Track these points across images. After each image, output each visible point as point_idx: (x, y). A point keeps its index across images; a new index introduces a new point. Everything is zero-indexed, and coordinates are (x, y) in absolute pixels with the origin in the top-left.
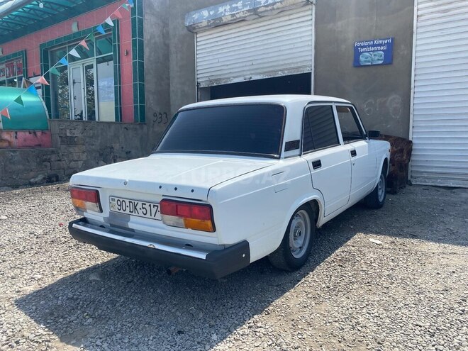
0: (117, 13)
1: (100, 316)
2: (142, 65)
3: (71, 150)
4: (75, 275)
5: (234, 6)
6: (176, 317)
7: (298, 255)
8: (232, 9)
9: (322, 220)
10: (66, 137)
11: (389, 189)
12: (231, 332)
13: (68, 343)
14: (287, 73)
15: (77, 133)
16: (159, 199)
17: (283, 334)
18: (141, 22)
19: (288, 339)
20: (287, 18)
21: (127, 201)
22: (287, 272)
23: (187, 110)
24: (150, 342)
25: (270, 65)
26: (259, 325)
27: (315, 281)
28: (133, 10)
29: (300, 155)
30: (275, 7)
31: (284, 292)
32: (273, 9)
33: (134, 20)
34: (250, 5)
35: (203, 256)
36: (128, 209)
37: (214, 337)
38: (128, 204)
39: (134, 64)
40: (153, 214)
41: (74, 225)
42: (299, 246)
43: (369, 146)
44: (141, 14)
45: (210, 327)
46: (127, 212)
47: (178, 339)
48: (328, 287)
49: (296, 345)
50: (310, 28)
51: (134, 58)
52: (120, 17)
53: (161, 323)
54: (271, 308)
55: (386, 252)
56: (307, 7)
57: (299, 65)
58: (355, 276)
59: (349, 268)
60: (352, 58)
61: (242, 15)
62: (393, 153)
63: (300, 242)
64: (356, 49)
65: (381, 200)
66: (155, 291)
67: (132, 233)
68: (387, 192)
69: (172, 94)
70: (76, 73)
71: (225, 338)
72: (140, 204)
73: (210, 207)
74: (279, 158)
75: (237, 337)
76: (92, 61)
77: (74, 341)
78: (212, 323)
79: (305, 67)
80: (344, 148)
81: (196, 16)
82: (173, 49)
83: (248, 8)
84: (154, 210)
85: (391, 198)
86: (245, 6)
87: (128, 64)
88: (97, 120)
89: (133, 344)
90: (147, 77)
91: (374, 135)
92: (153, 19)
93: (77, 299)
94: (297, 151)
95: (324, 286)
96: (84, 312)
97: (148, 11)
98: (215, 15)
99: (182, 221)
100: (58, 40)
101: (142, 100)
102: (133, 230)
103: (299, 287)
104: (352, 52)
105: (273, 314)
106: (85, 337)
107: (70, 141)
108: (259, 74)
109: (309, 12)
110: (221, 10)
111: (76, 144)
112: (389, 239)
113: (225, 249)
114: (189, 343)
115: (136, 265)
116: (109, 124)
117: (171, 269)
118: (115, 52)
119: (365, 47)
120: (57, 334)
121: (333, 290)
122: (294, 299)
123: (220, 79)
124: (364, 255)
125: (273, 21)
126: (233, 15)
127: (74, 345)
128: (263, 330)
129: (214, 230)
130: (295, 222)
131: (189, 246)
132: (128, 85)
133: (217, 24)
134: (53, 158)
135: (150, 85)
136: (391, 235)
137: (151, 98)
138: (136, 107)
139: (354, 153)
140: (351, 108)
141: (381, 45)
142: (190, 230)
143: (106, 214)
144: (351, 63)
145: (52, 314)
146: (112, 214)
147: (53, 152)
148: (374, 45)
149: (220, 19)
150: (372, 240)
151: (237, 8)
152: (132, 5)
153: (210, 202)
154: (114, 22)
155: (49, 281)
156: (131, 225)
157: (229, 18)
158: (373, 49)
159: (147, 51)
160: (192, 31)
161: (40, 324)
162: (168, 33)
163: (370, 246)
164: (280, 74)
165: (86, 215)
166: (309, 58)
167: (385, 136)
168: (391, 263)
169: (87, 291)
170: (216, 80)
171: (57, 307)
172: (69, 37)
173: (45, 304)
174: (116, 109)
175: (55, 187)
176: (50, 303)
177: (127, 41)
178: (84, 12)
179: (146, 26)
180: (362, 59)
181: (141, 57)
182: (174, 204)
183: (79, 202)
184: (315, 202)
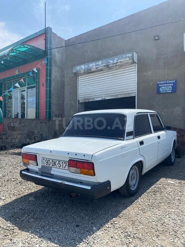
0: (39, 66)
1: (37, 218)
2: (50, 91)
3: (13, 133)
4: (22, 197)
5: (97, 63)
6: (74, 219)
7: (133, 189)
8: (96, 65)
9: (145, 171)
10: (11, 127)
11: (177, 155)
12: (102, 226)
13: (23, 231)
14: (123, 96)
15: (16, 125)
16: (68, 160)
17: (128, 227)
18: (50, 70)
19: (131, 230)
20: (123, 70)
21: (51, 160)
22: (128, 197)
23: (78, 115)
24: (63, 231)
25: (114, 92)
26: (116, 223)
27: (142, 202)
28: (47, 64)
29: (133, 139)
30: (117, 64)
31: (127, 207)
32: (117, 65)
33: (47, 69)
34: (105, 63)
35: (89, 188)
36: (51, 164)
37: (94, 228)
38: (51, 162)
39: (46, 90)
40: (64, 167)
41: (23, 172)
42: (134, 184)
43: (166, 134)
44: (51, 66)
45: (92, 223)
46: (51, 165)
47: (77, 229)
48: (149, 205)
49: (135, 232)
50: (135, 74)
51: (47, 87)
52: (40, 68)
53: (68, 221)
54: (121, 215)
55: (177, 188)
56: (133, 65)
57: (130, 92)
58: (162, 199)
59: (158, 195)
60: (156, 89)
61: (101, 68)
62: (178, 137)
63: (134, 182)
64: (158, 85)
65: (173, 161)
66: (63, 206)
67: (52, 176)
68: (176, 157)
69: (65, 106)
70: (16, 94)
71: (100, 229)
72: (58, 161)
73: (93, 164)
74: (124, 140)
75: (105, 228)
76: (25, 88)
77: (26, 230)
78: (93, 221)
79: (132, 93)
80: (154, 135)
81: (78, 68)
82: (66, 84)
83: (104, 65)
84: (64, 165)
85: (178, 160)
86: (103, 64)
87: (43, 90)
88: (26, 118)
89: (55, 231)
90: (53, 97)
91: (168, 128)
92: (57, 69)
93: (24, 209)
94: (132, 137)
95: (146, 204)
96: (29, 216)
97: (54, 65)
98: (88, 67)
99: (79, 170)
100: (8, 78)
101: (50, 108)
102: (53, 175)
103: (134, 205)
104: (156, 86)
105: (122, 218)
106: (31, 228)
107: (13, 129)
108: (110, 96)
109: (134, 67)
110: (91, 65)
111: (15, 130)
112: (178, 181)
113: (99, 185)
114: (82, 231)
115: (52, 193)
116: (32, 120)
117: (72, 194)
118: (37, 84)
119: (162, 84)
120: (17, 226)
121: (151, 206)
122: (132, 211)
123: (90, 99)
124: (166, 189)
125: (116, 71)
126: (97, 68)
127: (25, 231)
128: (118, 225)
129: (95, 175)
130: (131, 172)
131: (81, 183)
132: (43, 101)
133: (89, 72)
134: (4, 137)
135: (54, 101)
136: (179, 179)
137: (54, 107)
138: (46, 112)
139: (159, 137)
140: (156, 115)
141: (170, 83)
142: (82, 175)
143: (40, 166)
144: (155, 91)
145: (13, 217)
146: (43, 167)
147: (4, 134)
148: (167, 83)
149: (91, 69)
150: (169, 181)
151: (99, 65)
152: (46, 62)
153: (93, 161)
154: (37, 69)
155: (9, 200)
156: (52, 172)
157: (95, 69)
158: (166, 85)
159: (53, 84)
160: (76, 75)
161: (8, 221)
162: (64, 75)
163: (169, 185)
164: (120, 97)
165: (29, 167)
166: (134, 89)
167: (174, 128)
168: (179, 193)
169: (29, 206)
170: (88, 99)
171: (15, 213)
172: (14, 77)
173: (9, 211)
174: (36, 112)
175: (4, 152)
176: (11, 211)
177: (43, 79)
178: (22, 65)
179: (53, 72)
180: (161, 90)
181: (50, 87)
182: (75, 162)
183: (26, 161)
184: (141, 162)
